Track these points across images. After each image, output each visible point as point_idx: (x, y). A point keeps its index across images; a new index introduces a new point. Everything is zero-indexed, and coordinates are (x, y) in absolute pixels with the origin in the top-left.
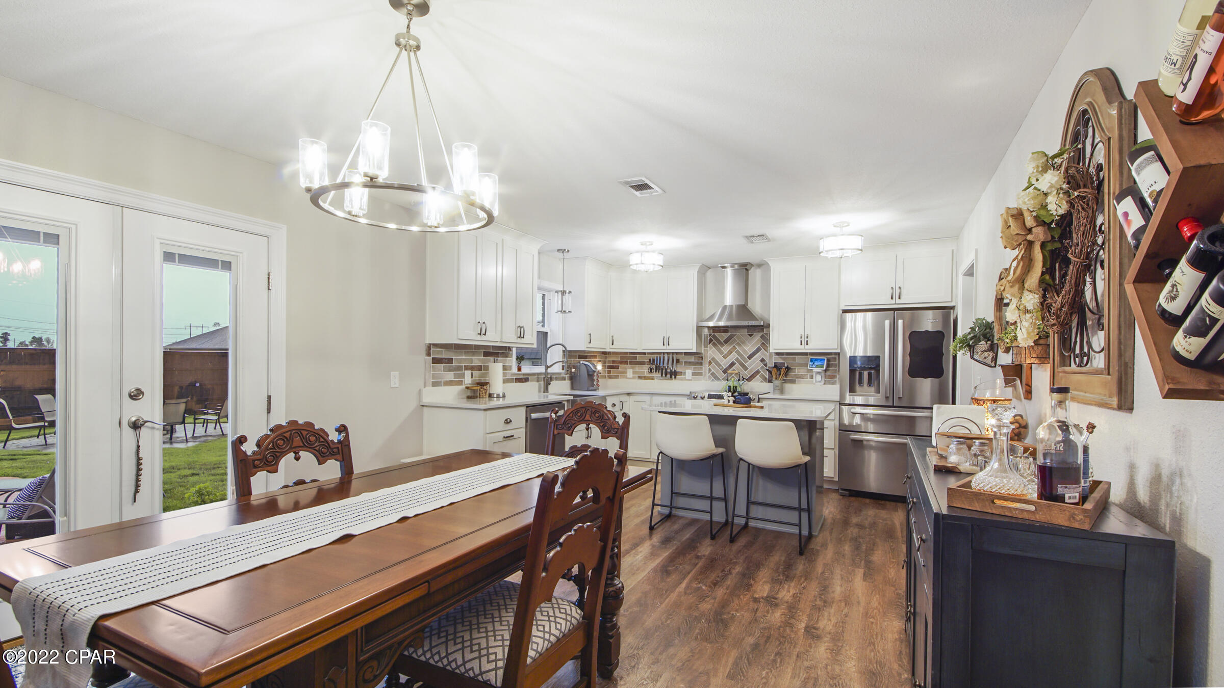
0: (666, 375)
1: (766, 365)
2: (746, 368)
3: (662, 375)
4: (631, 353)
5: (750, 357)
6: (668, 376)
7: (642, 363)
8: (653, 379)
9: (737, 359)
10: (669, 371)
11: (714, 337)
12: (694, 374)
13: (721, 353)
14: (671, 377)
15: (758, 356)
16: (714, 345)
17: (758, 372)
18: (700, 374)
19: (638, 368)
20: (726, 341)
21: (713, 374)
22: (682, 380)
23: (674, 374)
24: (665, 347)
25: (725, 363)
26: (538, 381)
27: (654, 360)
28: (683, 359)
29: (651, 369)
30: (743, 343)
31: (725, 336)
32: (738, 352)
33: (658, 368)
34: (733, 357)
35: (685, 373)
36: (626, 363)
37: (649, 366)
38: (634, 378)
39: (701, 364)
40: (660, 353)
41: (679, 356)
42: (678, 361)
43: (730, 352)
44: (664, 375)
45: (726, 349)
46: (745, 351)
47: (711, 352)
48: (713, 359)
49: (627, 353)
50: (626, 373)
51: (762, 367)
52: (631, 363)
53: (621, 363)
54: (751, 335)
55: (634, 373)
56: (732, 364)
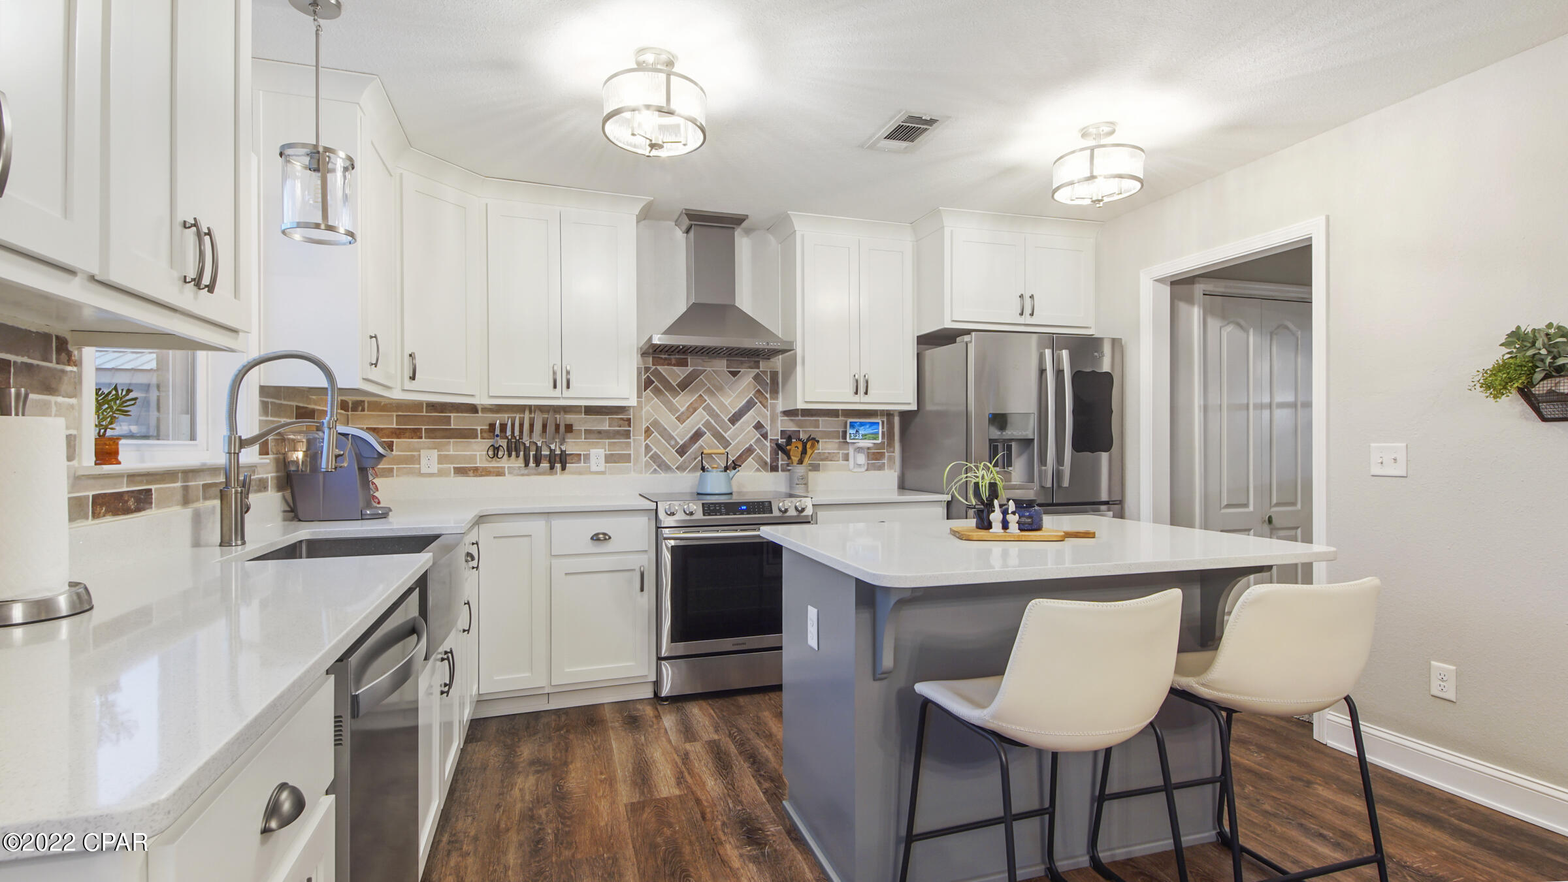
0: (538, 462)
1: (765, 436)
2: (725, 443)
3: (527, 464)
4: (432, 406)
5: (734, 419)
6: (545, 465)
7: (468, 434)
8: (499, 473)
9: (707, 424)
10: (545, 452)
11: (657, 374)
12: (609, 459)
13: (672, 409)
14: (552, 468)
15: (750, 417)
16: (657, 391)
17: (749, 451)
18: (626, 458)
19: (453, 448)
20: (684, 385)
21: (655, 458)
22: (580, 473)
23: (560, 461)
24: (557, 393)
25: (681, 433)
26: (186, 501)
27: (503, 427)
28: (581, 422)
29: (496, 449)
30: (720, 389)
31: (681, 373)
32: (708, 409)
33: (514, 447)
34: (699, 419)
35: (587, 457)
36: (416, 433)
37: (489, 442)
38: (441, 473)
39: (627, 434)
40: (521, 409)
41: (570, 418)
42: (569, 428)
43: (692, 409)
44: (532, 464)
45: (682, 401)
46: (722, 406)
47: (652, 409)
48: (656, 423)
49: (417, 406)
50: (416, 460)
51: (758, 440)
52: (431, 434)
53: (399, 433)
54: (734, 374)
55: (442, 459)
56: (698, 435)
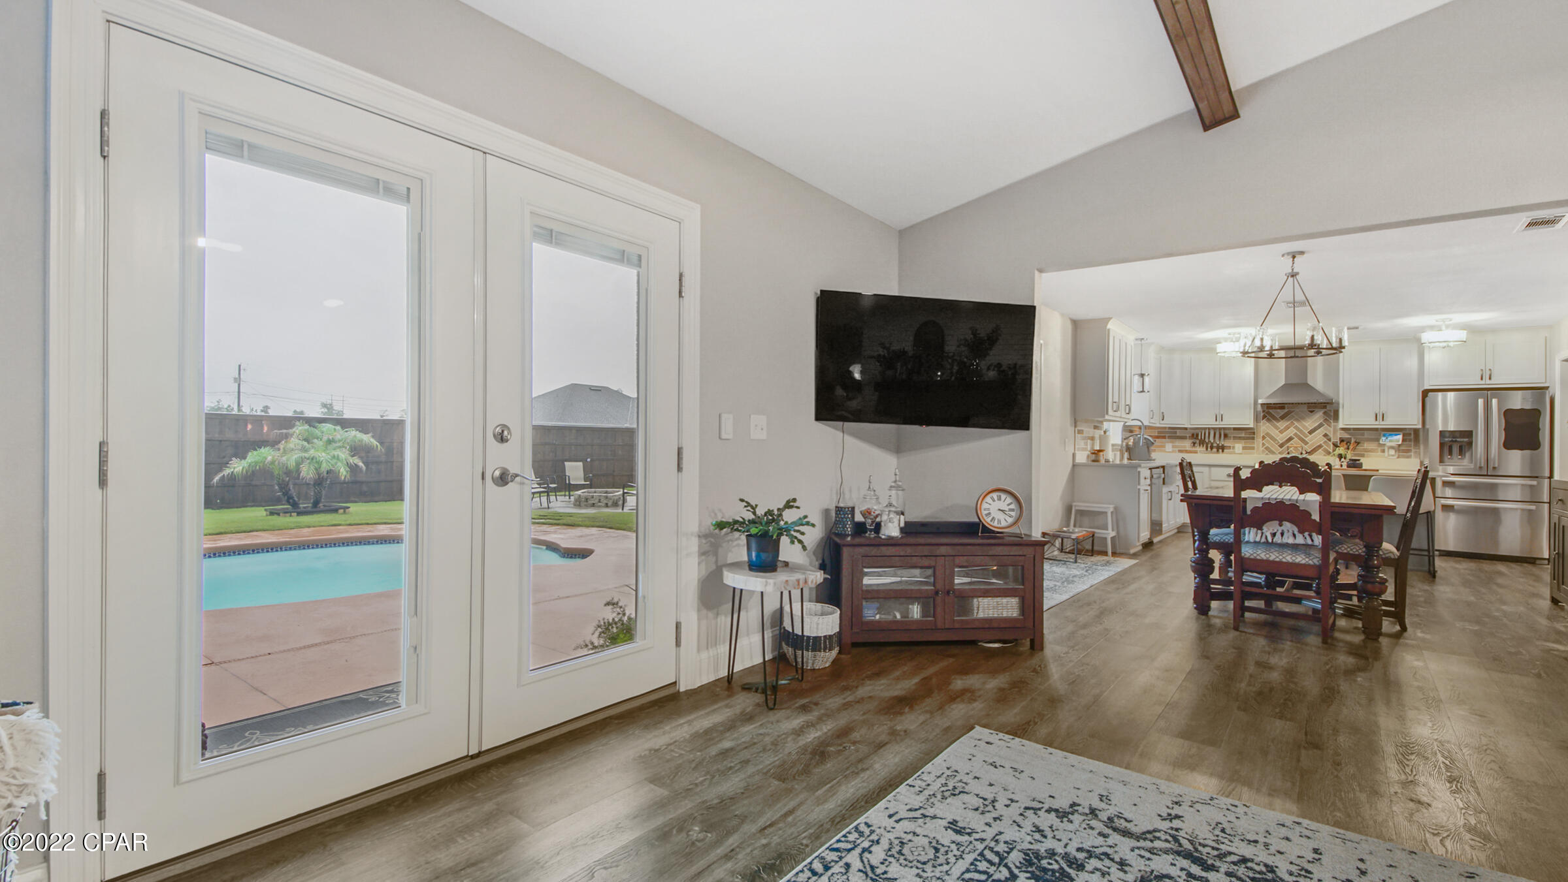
0: (1212, 448)
1: (1330, 440)
2: (1306, 443)
3: (1207, 449)
4: (1170, 428)
5: (1311, 432)
6: (1215, 450)
7: (1184, 438)
8: (1194, 450)
9: (1296, 434)
10: (1215, 445)
11: (1269, 413)
12: (1244, 448)
13: (1277, 428)
14: (1218, 451)
15: (1321, 431)
16: (1268, 420)
17: (1320, 446)
18: (1253, 448)
19: (1178, 443)
20: (1283, 418)
21: (1267, 448)
22: (1231, 453)
23: (1222, 448)
24: (1218, 423)
25: (1282, 438)
27: (1197, 435)
28: (1231, 434)
29: (1194, 443)
30: (1303, 418)
31: (1282, 412)
32: (1296, 428)
33: (1202, 443)
34: (1291, 432)
35: (1234, 447)
36: (1164, 437)
37: (1191, 441)
38: (1173, 452)
39: (1253, 438)
40: (1205, 428)
41: (1226, 432)
42: (1226, 436)
43: (1287, 428)
44: (1209, 449)
45: (1282, 424)
46: (1304, 427)
47: (1265, 428)
48: (1268, 434)
49: (1165, 428)
50: (1164, 447)
51: (1325, 442)
52: (1170, 437)
53: (1158, 437)
54: (1311, 413)
55: (1173, 447)
56: (1290, 439)
